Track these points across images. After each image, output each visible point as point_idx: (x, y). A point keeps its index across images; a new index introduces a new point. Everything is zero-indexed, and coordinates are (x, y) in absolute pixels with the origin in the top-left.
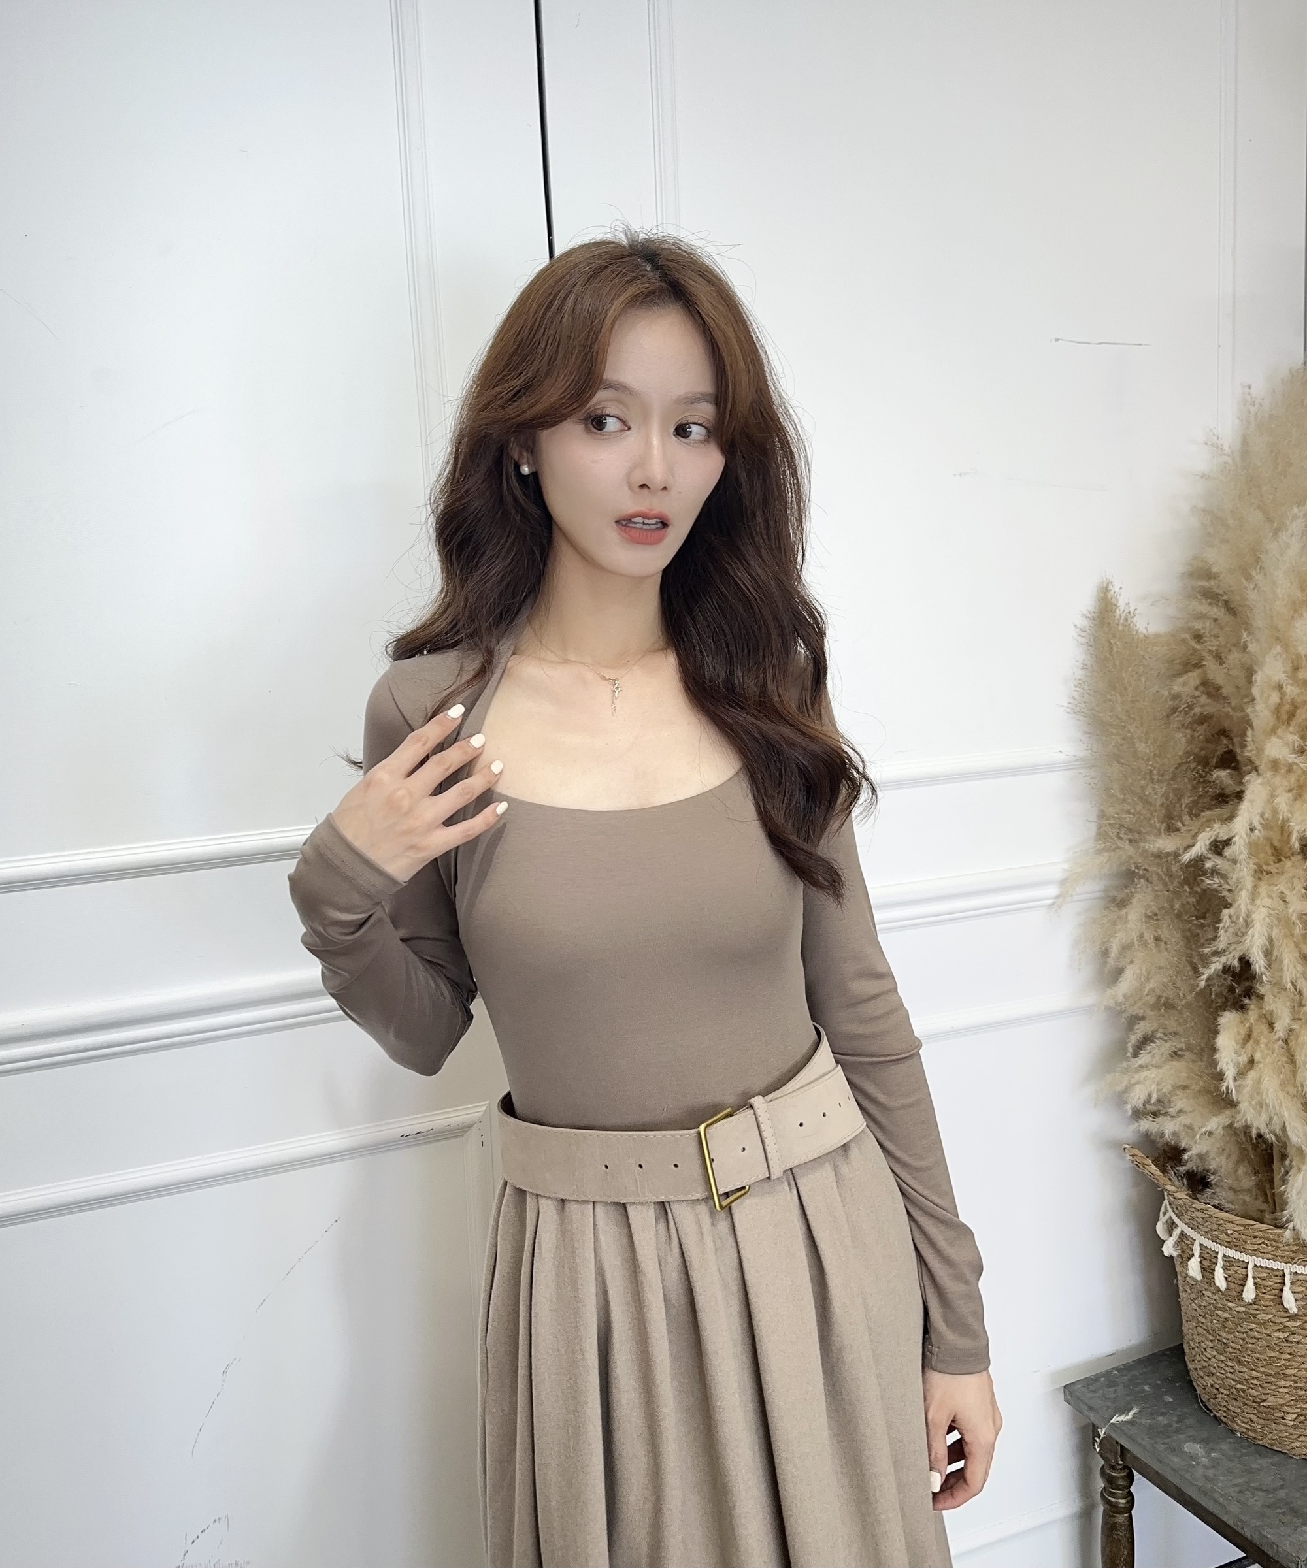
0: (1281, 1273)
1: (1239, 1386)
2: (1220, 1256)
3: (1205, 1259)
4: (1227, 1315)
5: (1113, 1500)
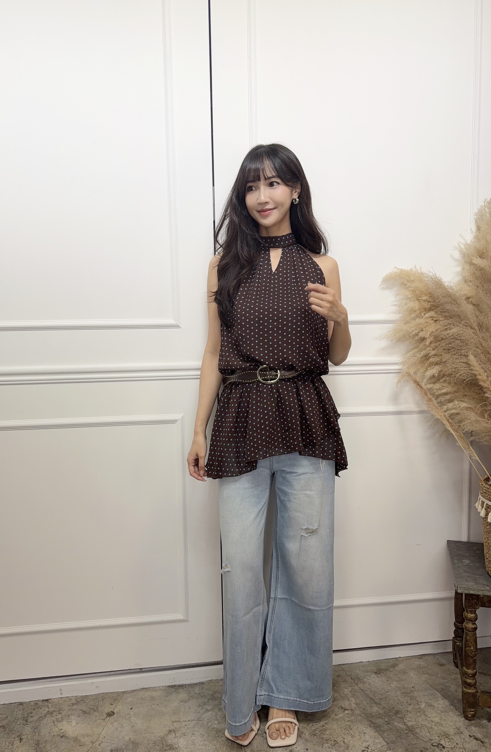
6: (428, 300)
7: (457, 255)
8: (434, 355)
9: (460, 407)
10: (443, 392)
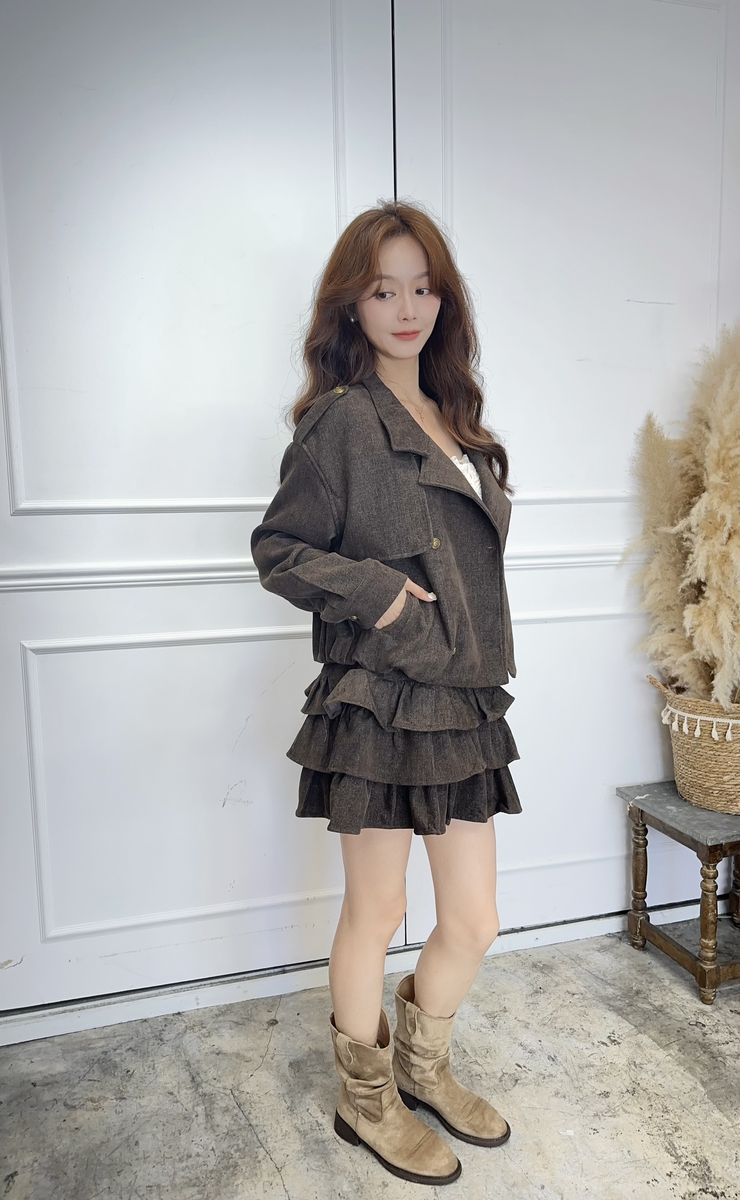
0: (711, 723)
1: (694, 780)
2: (686, 719)
3: (680, 721)
4: (688, 746)
5: (637, 841)
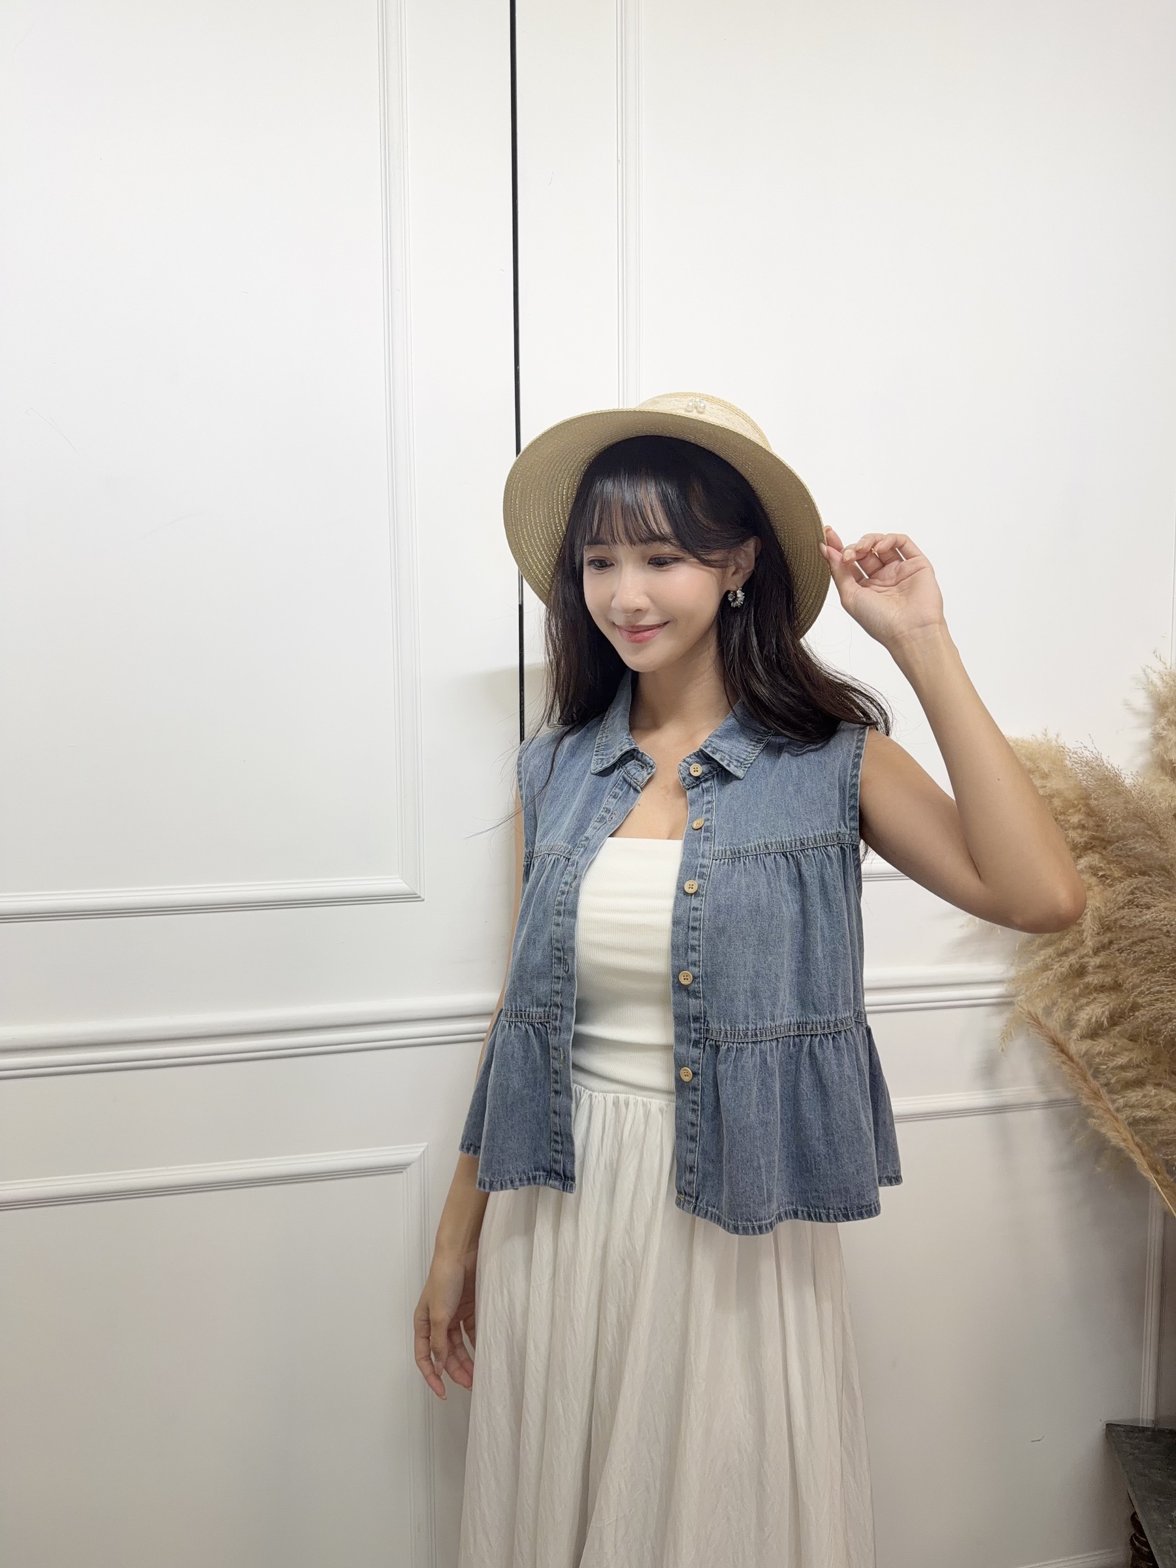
6: (1083, 822)
7: (1141, 701)
8: (1098, 967)
9: (1160, 1102)
10: (1120, 1063)
